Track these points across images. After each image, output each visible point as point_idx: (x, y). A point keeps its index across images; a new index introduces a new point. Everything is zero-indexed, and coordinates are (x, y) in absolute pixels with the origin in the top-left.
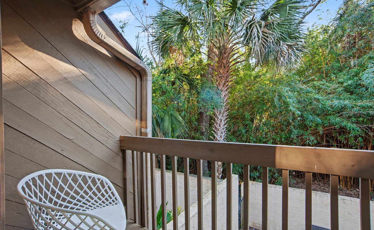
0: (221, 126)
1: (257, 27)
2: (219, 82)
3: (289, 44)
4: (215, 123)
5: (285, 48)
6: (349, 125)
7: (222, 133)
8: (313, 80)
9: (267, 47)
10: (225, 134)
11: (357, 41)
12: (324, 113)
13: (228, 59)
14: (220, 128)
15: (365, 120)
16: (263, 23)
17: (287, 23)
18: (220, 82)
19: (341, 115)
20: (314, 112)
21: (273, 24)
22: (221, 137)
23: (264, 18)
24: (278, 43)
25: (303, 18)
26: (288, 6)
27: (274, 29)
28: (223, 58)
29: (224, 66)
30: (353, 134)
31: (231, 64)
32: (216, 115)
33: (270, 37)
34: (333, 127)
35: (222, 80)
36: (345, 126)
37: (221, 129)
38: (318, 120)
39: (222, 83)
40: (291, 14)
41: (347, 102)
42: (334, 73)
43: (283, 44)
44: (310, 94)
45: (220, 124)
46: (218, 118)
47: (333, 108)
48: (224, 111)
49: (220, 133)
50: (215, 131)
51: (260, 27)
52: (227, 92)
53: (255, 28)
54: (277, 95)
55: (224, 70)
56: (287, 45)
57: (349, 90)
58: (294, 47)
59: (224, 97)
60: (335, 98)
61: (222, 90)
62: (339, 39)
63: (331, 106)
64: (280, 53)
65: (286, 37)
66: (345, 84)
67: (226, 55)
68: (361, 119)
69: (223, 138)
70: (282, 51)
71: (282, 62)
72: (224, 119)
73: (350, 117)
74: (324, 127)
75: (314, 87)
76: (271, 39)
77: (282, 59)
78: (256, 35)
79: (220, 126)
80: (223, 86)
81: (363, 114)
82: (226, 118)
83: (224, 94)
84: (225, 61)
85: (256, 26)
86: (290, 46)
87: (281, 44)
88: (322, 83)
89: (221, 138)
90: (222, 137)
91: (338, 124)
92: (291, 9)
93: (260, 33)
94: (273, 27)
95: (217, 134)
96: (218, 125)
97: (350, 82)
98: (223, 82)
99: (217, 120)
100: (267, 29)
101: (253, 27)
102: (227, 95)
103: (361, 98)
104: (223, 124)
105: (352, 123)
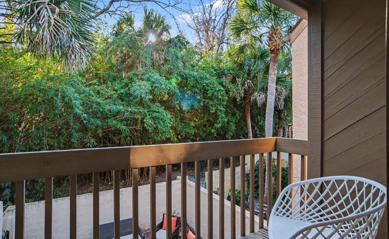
1: (47, 10)
3: (82, 43)
5: (77, 46)
6: (123, 127)
11: (127, 58)
12: (104, 117)
15: (132, 123)
17: (80, 21)
19: (116, 119)
20: (95, 115)
26: (81, 4)
27: (68, 21)
30: (124, 134)
34: (110, 129)
36: (120, 128)
38: (99, 122)
40: (84, 13)
41: (121, 107)
42: (110, 81)
43: (75, 41)
44: (92, 98)
51: (52, 12)
53: (45, 10)
54: (60, 95)
56: (80, 44)
57: (121, 98)
58: (86, 48)
60: (112, 103)
62: (114, 51)
63: (110, 111)
64: (71, 50)
65: (78, 34)
66: (119, 92)
68: (129, 122)
70: (73, 49)
71: (73, 61)
73: (122, 121)
74: (103, 129)
75: (95, 91)
77: (73, 57)
81: (131, 118)
85: (46, 8)
86: (82, 47)
87: (73, 41)
91: (114, 126)
92: (84, 8)
93: (51, 20)
97: (122, 91)
100: (60, 18)
103: (129, 105)
105: (124, 126)
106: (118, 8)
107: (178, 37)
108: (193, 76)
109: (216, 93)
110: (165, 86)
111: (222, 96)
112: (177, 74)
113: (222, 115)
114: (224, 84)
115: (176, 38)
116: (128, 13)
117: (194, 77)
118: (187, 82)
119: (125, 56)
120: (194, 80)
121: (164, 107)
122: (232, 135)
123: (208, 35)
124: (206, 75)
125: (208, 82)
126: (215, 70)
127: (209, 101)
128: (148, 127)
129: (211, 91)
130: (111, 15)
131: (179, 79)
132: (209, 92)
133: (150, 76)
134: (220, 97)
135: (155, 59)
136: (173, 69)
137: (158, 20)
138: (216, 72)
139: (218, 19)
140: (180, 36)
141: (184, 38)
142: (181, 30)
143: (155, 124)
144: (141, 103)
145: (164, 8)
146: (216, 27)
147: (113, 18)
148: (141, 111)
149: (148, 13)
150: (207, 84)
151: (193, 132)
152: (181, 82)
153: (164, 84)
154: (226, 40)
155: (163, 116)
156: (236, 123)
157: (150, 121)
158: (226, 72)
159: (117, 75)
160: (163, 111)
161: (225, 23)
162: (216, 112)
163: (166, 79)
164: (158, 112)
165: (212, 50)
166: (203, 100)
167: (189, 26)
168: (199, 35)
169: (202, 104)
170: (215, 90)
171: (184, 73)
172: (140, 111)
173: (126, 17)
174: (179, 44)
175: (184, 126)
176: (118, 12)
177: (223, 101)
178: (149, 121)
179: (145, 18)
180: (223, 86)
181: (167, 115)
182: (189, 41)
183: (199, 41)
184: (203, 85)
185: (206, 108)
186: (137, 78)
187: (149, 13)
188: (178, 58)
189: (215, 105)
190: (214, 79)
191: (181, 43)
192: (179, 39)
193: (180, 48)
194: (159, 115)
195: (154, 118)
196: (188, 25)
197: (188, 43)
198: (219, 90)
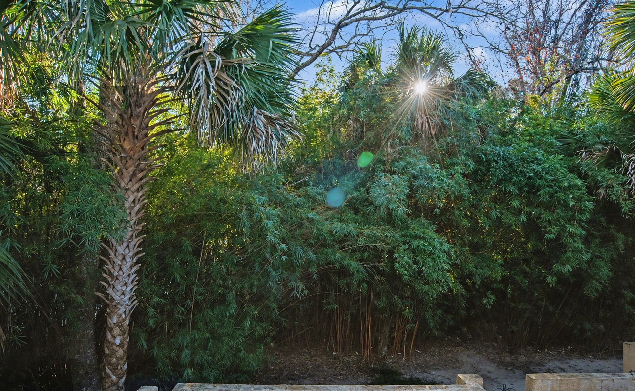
0: (124, 269)
1: (206, 65)
2: (120, 170)
3: (268, 114)
4: (109, 263)
5: (261, 122)
6: (354, 265)
7: (126, 284)
8: (306, 184)
9: (224, 114)
10: (135, 286)
11: (365, 130)
12: (320, 243)
13: (146, 121)
14: (121, 273)
15: (371, 257)
16: (219, 59)
17: (269, 75)
18: (124, 170)
19: (343, 248)
20: (305, 241)
21: (241, 67)
22: (123, 294)
23: (224, 50)
24: (248, 108)
25: (296, 72)
26: (273, 42)
27: (242, 78)
28: (132, 115)
29: (134, 135)
30: (357, 277)
31: (154, 131)
32: (111, 245)
33: (233, 95)
34: (331, 266)
35: (128, 165)
36: (348, 265)
37: (123, 277)
38: (312, 254)
39: (129, 173)
40: (276, 58)
41: (351, 227)
43: (257, 113)
44: (300, 210)
45: (120, 266)
46: (116, 251)
47: (332, 235)
48: (132, 235)
49: (122, 284)
50: (110, 279)
51: (213, 67)
52: (140, 194)
53: (202, 65)
54: (244, 209)
55: (135, 144)
56: (266, 117)
57: (353, 207)
58: (278, 123)
59: (133, 205)
61: (127, 190)
62: (343, 120)
63: (330, 233)
64: (251, 130)
65: (263, 100)
66: (350, 196)
67: (141, 109)
69: (128, 297)
70: (255, 128)
71: (254, 149)
72: (131, 254)
73: (353, 251)
74: (319, 266)
75: (307, 196)
76: (235, 99)
77: (254, 143)
78: (202, 82)
79: (120, 269)
80: (131, 180)
81: (370, 248)
82: (136, 250)
83: (131, 199)
84: (138, 123)
85: (204, 63)
86: (270, 120)
87: (255, 114)
88: (319, 190)
89: (123, 296)
90: (127, 293)
91: (339, 262)
92: (276, 49)
93: (210, 81)
94: (240, 74)
95: (114, 287)
96: (117, 268)
97: (355, 194)
98: (132, 169)
99: (115, 255)
100: (228, 75)
101: (198, 63)
102: (139, 200)
103: (367, 222)
104: (129, 265)
105: (356, 261)
106: (352, 38)
107: (469, 74)
108: (503, 157)
109: (561, 195)
110: (439, 184)
111: (579, 200)
112: (466, 155)
113: (576, 245)
114: (583, 169)
115: (464, 78)
116: (369, 45)
117: (505, 159)
118: (489, 171)
119: (363, 128)
120: (504, 166)
121: (435, 227)
122: (600, 289)
123: (539, 59)
124: (535, 153)
125: (541, 170)
126: (560, 138)
127: (543, 211)
128: (402, 269)
129: (548, 189)
130: (340, 54)
131: (469, 166)
132: (542, 192)
133: (408, 163)
134: (572, 203)
135: (420, 127)
136: (458, 146)
137: (426, 47)
138: (560, 144)
139: (566, 17)
140: (473, 73)
141: (483, 75)
142: (476, 59)
143: (416, 263)
144: (390, 219)
145: (436, 17)
146: (561, 37)
147: (343, 59)
148: (389, 235)
149: (406, 35)
150: (537, 173)
151: (499, 273)
152: (475, 172)
153: (436, 180)
154: (589, 63)
155: (434, 247)
156: (612, 260)
157: (406, 258)
158: (589, 140)
159: (348, 165)
160: (435, 235)
161: (587, 22)
162: (558, 238)
163: (441, 169)
164: (423, 238)
165: (551, 92)
166: (527, 209)
167: (495, 48)
168: (517, 63)
169: (523, 218)
170: (560, 187)
171: (482, 153)
172: (387, 236)
173: (365, 52)
174: (472, 89)
175: (480, 262)
176: (352, 47)
177: (581, 211)
178: (404, 258)
179: (400, 50)
180: (580, 176)
181: (441, 244)
182: (494, 80)
183: (517, 76)
184: (528, 175)
185: (533, 228)
186: (382, 167)
187: (409, 36)
188: (469, 121)
189: (559, 221)
190: (556, 160)
191: (475, 86)
192: (472, 80)
193: (475, 97)
194: (424, 246)
195: (414, 251)
196: (491, 47)
197: (491, 84)
198: (569, 187)
